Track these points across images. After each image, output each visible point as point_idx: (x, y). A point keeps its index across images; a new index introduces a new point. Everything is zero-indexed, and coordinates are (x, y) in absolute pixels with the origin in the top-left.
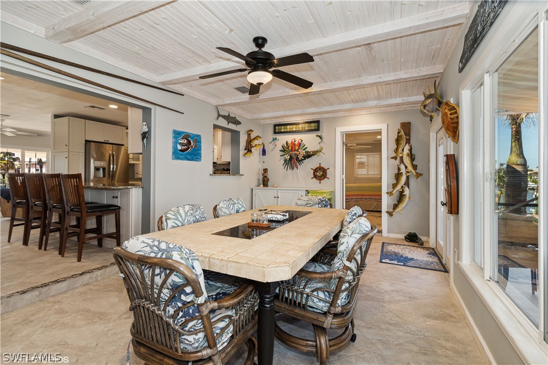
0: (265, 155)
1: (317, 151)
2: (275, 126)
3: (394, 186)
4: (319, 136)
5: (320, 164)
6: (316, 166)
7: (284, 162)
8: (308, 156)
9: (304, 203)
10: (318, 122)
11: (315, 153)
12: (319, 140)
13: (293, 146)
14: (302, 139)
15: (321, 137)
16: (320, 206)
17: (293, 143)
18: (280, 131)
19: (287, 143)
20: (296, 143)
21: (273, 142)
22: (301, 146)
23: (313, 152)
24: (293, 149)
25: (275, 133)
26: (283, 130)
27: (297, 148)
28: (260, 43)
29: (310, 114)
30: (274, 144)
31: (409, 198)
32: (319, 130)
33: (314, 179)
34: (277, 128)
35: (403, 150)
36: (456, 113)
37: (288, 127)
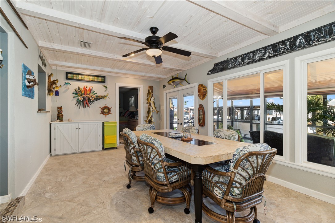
0: (58, 95)
1: (104, 96)
2: (67, 73)
3: (148, 117)
4: (105, 87)
5: (106, 105)
6: (103, 106)
7: (76, 102)
8: (98, 98)
9: (142, 128)
10: (104, 77)
11: (103, 97)
12: (105, 89)
13: (86, 91)
14: (93, 87)
15: (106, 87)
16: (151, 129)
17: (85, 89)
18: (72, 78)
19: (79, 88)
20: (88, 89)
21: (65, 86)
22: (92, 91)
23: (101, 96)
24: (86, 93)
25: (67, 78)
26: (75, 78)
27: (88, 92)
28: (154, 31)
29: (94, 70)
30: (66, 87)
31: (154, 123)
32: (105, 83)
33: (102, 114)
34: (69, 75)
35: (150, 100)
36: (205, 89)
37: (80, 76)
